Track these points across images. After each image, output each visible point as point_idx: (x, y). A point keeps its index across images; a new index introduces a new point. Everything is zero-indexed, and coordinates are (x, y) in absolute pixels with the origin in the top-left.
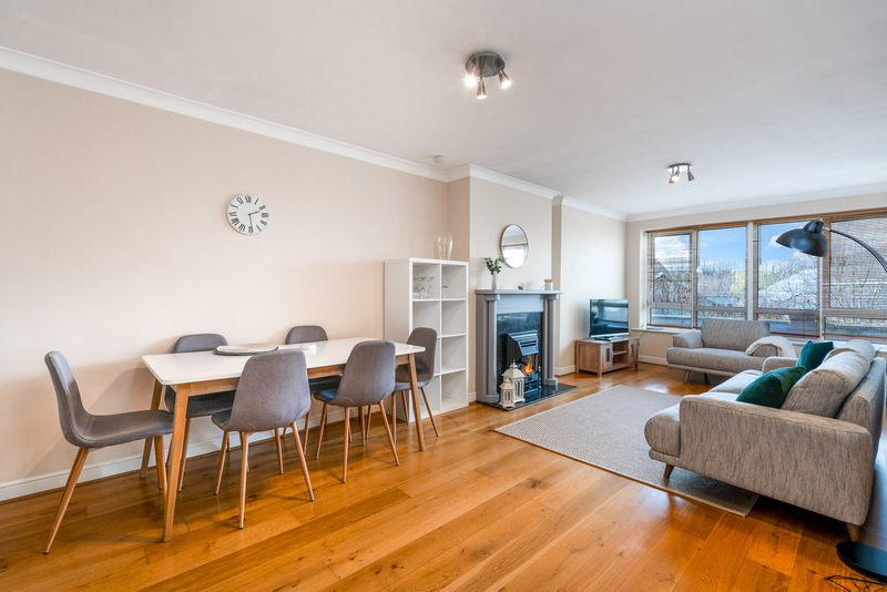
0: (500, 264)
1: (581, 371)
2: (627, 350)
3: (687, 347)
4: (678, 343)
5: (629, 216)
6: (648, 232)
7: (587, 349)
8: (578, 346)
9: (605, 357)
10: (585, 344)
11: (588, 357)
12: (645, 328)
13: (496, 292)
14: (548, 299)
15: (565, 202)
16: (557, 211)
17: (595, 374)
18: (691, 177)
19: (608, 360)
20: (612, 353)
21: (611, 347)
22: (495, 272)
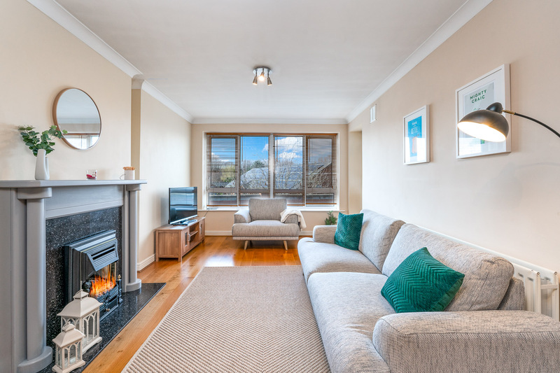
0: (52, 139)
1: (161, 259)
2: (198, 230)
3: (245, 222)
4: (238, 220)
5: (194, 119)
6: (207, 134)
7: (167, 236)
8: (157, 235)
9: (184, 242)
10: (165, 232)
11: (168, 244)
12: (205, 209)
13: (43, 184)
14: (128, 190)
15: (146, 88)
16: (136, 95)
17: (176, 260)
18: (269, 82)
19: (186, 243)
20: (189, 235)
21: (188, 231)
22: (42, 152)
